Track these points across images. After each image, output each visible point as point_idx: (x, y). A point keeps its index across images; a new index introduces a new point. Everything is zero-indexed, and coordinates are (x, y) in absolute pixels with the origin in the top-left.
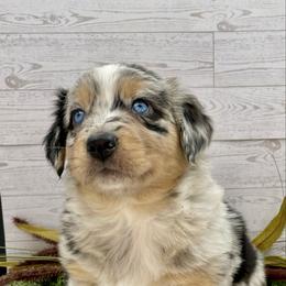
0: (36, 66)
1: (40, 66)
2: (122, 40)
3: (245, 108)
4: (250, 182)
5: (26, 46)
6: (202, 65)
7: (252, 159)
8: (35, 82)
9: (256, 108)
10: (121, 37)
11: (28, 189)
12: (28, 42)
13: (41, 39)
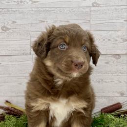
0: (14, 22)
1: (16, 22)
2: (50, 11)
3: (104, 40)
4: (107, 73)
5: (10, 14)
6: (85, 21)
7: (107, 63)
8: (13, 29)
9: (109, 40)
10: (50, 9)
11: (10, 74)
12: (11, 12)
13: (16, 11)
